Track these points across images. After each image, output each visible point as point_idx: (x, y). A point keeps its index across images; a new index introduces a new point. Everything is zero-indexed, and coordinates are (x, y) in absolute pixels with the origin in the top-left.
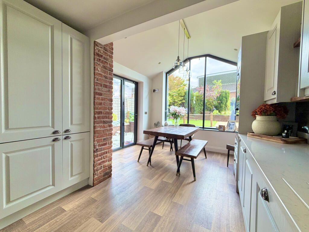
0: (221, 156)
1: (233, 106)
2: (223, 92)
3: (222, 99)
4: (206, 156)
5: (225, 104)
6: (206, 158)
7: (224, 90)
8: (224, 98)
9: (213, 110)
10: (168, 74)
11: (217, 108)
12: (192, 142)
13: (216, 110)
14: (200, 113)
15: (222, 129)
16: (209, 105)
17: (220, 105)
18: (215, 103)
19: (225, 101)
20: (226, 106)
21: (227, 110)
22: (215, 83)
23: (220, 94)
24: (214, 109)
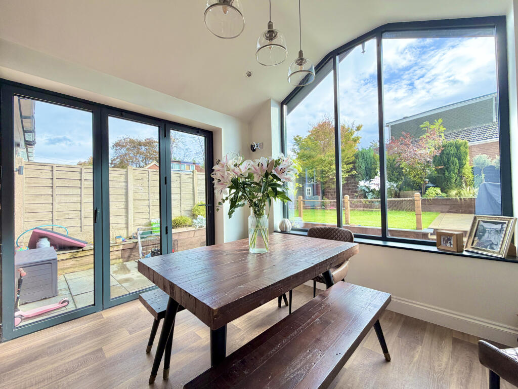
0: (454, 348)
1: (480, 175)
2: (451, 145)
3: (448, 160)
4: (385, 350)
5: (456, 171)
6: (388, 360)
7: (452, 141)
8: (452, 158)
9: (427, 188)
10: (285, 107)
11: (436, 182)
12: (336, 293)
13: (434, 187)
14: (393, 196)
15: (451, 246)
16: (415, 176)
17: (444, 174)
18: (432, 170)
19: (457, 165)
20: (462, 177)
21: (464, 185)
22: (427, 127)
23: (443, 151)
24: (427, 185)
